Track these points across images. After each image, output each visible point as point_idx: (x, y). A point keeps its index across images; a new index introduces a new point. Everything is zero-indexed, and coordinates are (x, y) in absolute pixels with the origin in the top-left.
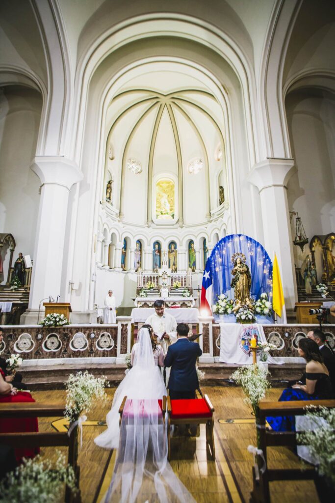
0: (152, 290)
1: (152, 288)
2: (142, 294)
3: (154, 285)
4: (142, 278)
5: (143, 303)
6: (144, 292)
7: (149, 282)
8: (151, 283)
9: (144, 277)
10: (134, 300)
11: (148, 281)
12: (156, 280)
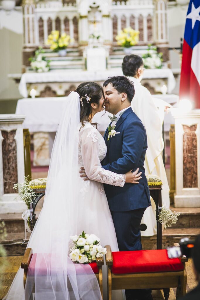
0: (63, 52)
1: (64, 48)
2: (38, 63)
3: (68, 39)
4: (37, 25)
5: (42, 88)
6: (43, 59)
7: (55, 33)
8: (60, 36)
9: (41, 20)
10: (18, 81)
11: (50, 31)
12: (72, 27)
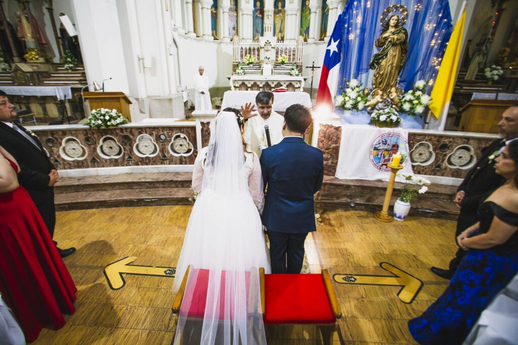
0: (251, 65)
1: (252, 63)
2: (239, 70)
3: (254, 59)
4: (239, 51)
5: (240, 83)
6: (242, 68)
7: (248, 55)
8: (250, 57)
9: (242, 48)
10: (229, 79)
11: (246, 54)
12: (256, 53)
